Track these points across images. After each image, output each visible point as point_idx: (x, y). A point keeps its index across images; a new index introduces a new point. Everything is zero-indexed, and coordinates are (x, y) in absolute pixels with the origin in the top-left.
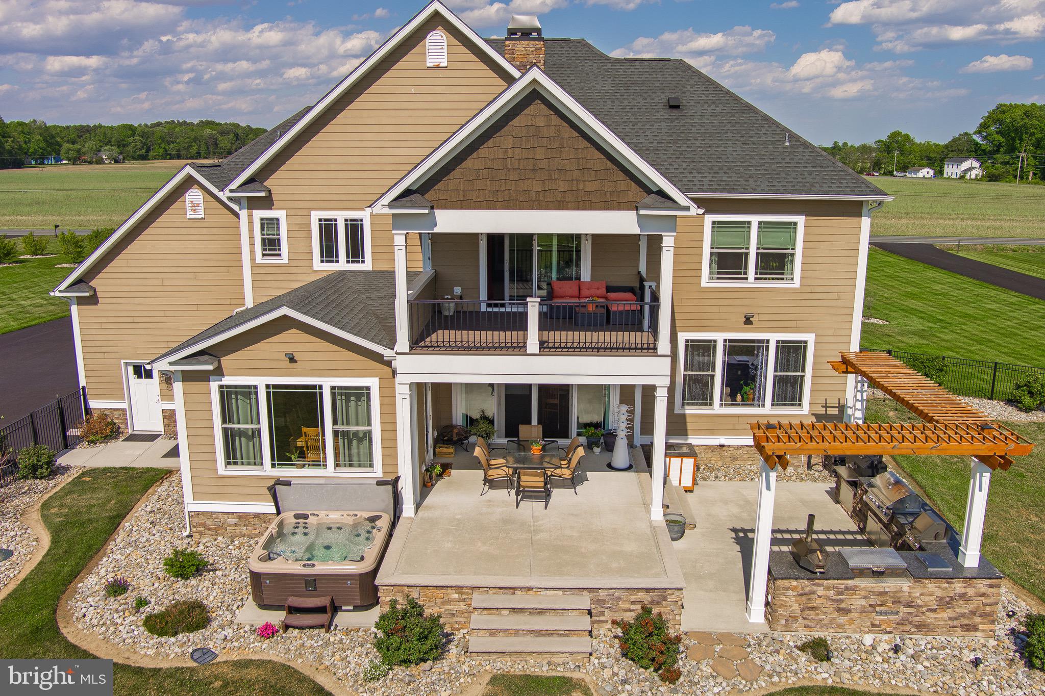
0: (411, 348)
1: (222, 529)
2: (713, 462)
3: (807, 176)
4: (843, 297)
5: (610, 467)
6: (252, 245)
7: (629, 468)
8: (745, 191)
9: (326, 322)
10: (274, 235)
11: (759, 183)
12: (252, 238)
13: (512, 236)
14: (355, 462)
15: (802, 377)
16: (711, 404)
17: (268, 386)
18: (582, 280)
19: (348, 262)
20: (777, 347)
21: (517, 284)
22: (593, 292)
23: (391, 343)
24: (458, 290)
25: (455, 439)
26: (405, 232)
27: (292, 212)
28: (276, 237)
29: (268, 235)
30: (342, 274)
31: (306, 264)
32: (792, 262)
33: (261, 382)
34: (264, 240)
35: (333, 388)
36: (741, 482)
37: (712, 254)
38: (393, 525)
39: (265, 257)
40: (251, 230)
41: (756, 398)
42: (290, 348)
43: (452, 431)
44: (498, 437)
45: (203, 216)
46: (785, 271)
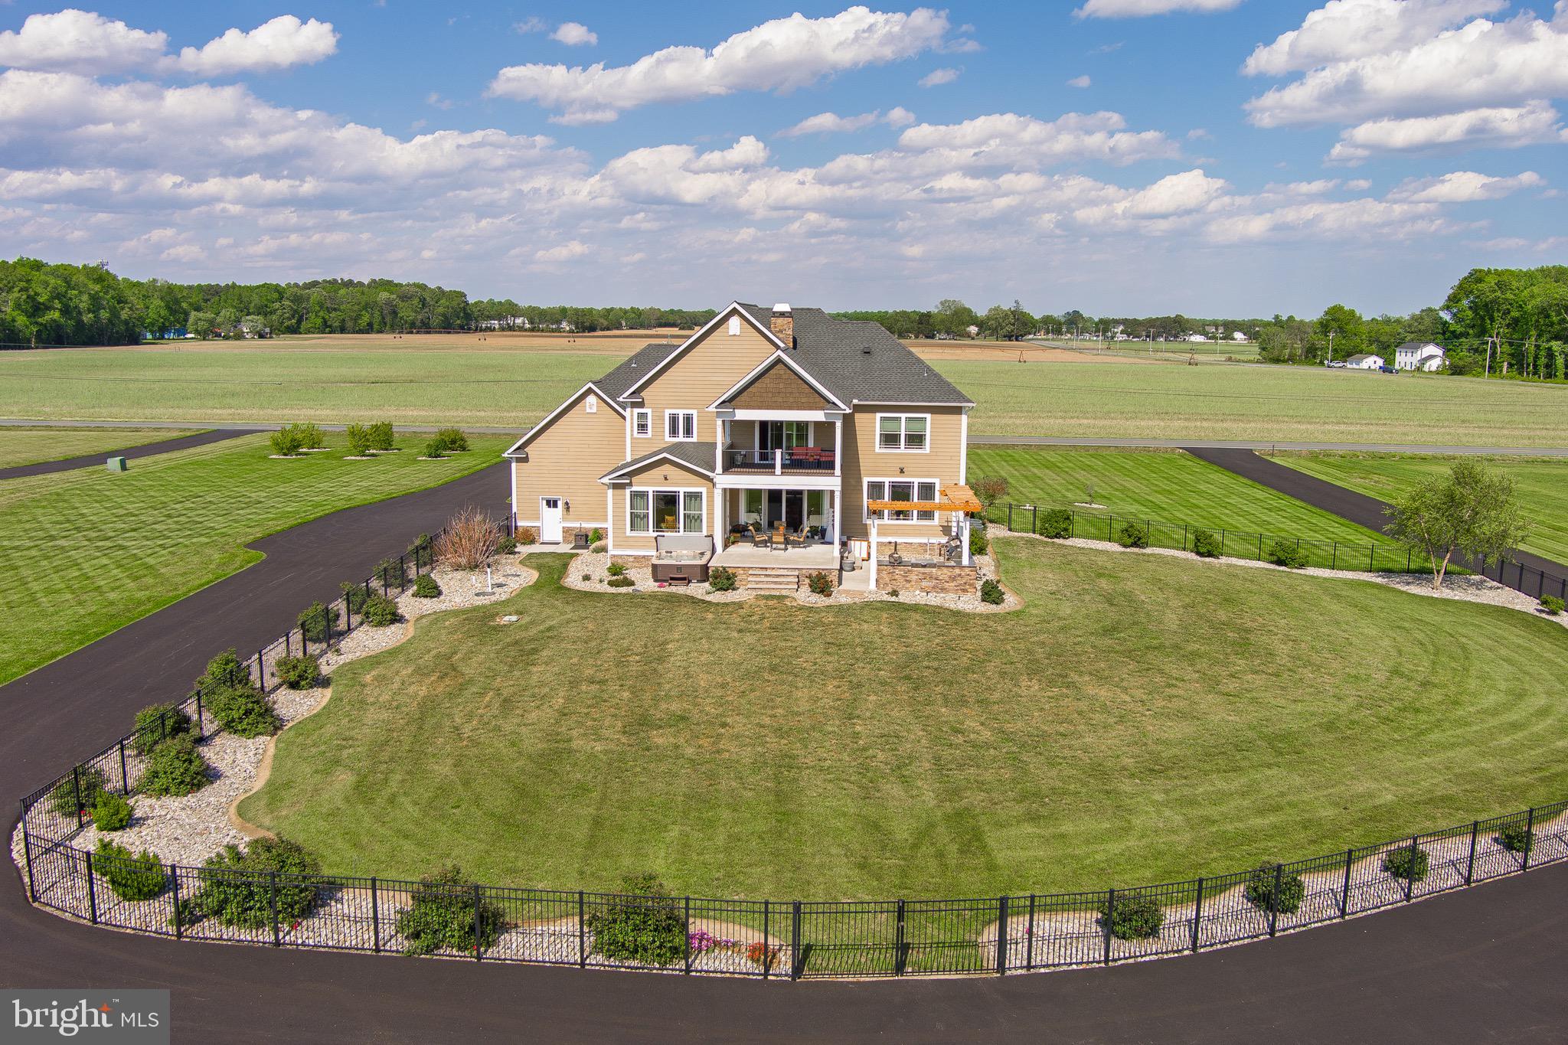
0: (722, 473)
3: (932, 393)
6: (632, 427)
8: (896, 401)
11: (905, 396)
12: (632, 423)
14: (694, 529)
16: (883, 518)
17: (653, 491)
18: (809, 446)
19: (683, 437)
20: (919, 486)
22: (814, 453)
23: (713, 470)
26: (722, 420)
27: (655, 410)
28: (645, 423)
29: (641, 422)
30: (681, 443)
31: (661, 437)
32: (925, 438)
33: (650, 490)
34: (639, 425)
35: (685, 492)
37: (880, 435)
38: (713, 553)
39: (639, 434)
40: (632, 419)
41: (908, 514)
42: (666, 473)
45: (596, 411)
46: (921, 444)
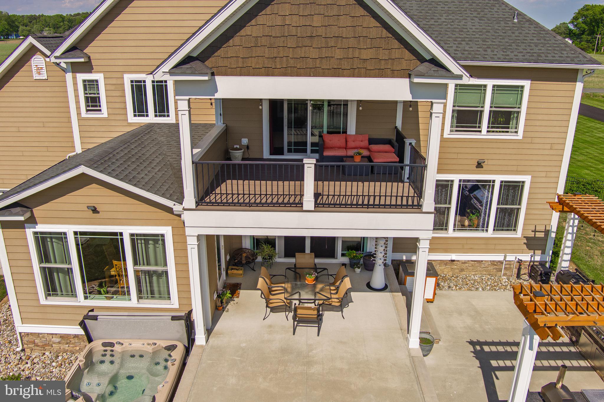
0: (197, 204)
1: (49, 346)
2: (445, 273)
3: (534, 47)
4: (556, 147)
5: (370, 287)
6: (78, 102)
7: (384, 289)
8: (485, 59)
9: (121, 180)
10: (95, 94)
11: (495, 53)
12: (77, 96)
13: (290, 101)
14: (157, 295)
15: (518, 209)
16: (446, 229)
17: (76, 233)
18: (348, 133)
19: (156, 116)
20: (501, 186)
21: (295, 130)
22: (358, 144)
23: (180, 200)
24: (245, 141)
25: (244, 262)
26: (187, 98)
27: (109, 75)
28: (96, 95)
29: (90, 94)
30: (150, 126)
31: (122, 117)
32: (517, 118)
33: (69, 229)
34: (87, 99)
35: (132, 235)
36: (468, 292)
37: (453, 111)
38: (188, 351)
39: (89, 112)
40: (76, 90)
41: (481, 224)
42: (92, 201)
43: (241, 255)
44: (279, 257)
45: (46, 77)
46: (510, 126)
